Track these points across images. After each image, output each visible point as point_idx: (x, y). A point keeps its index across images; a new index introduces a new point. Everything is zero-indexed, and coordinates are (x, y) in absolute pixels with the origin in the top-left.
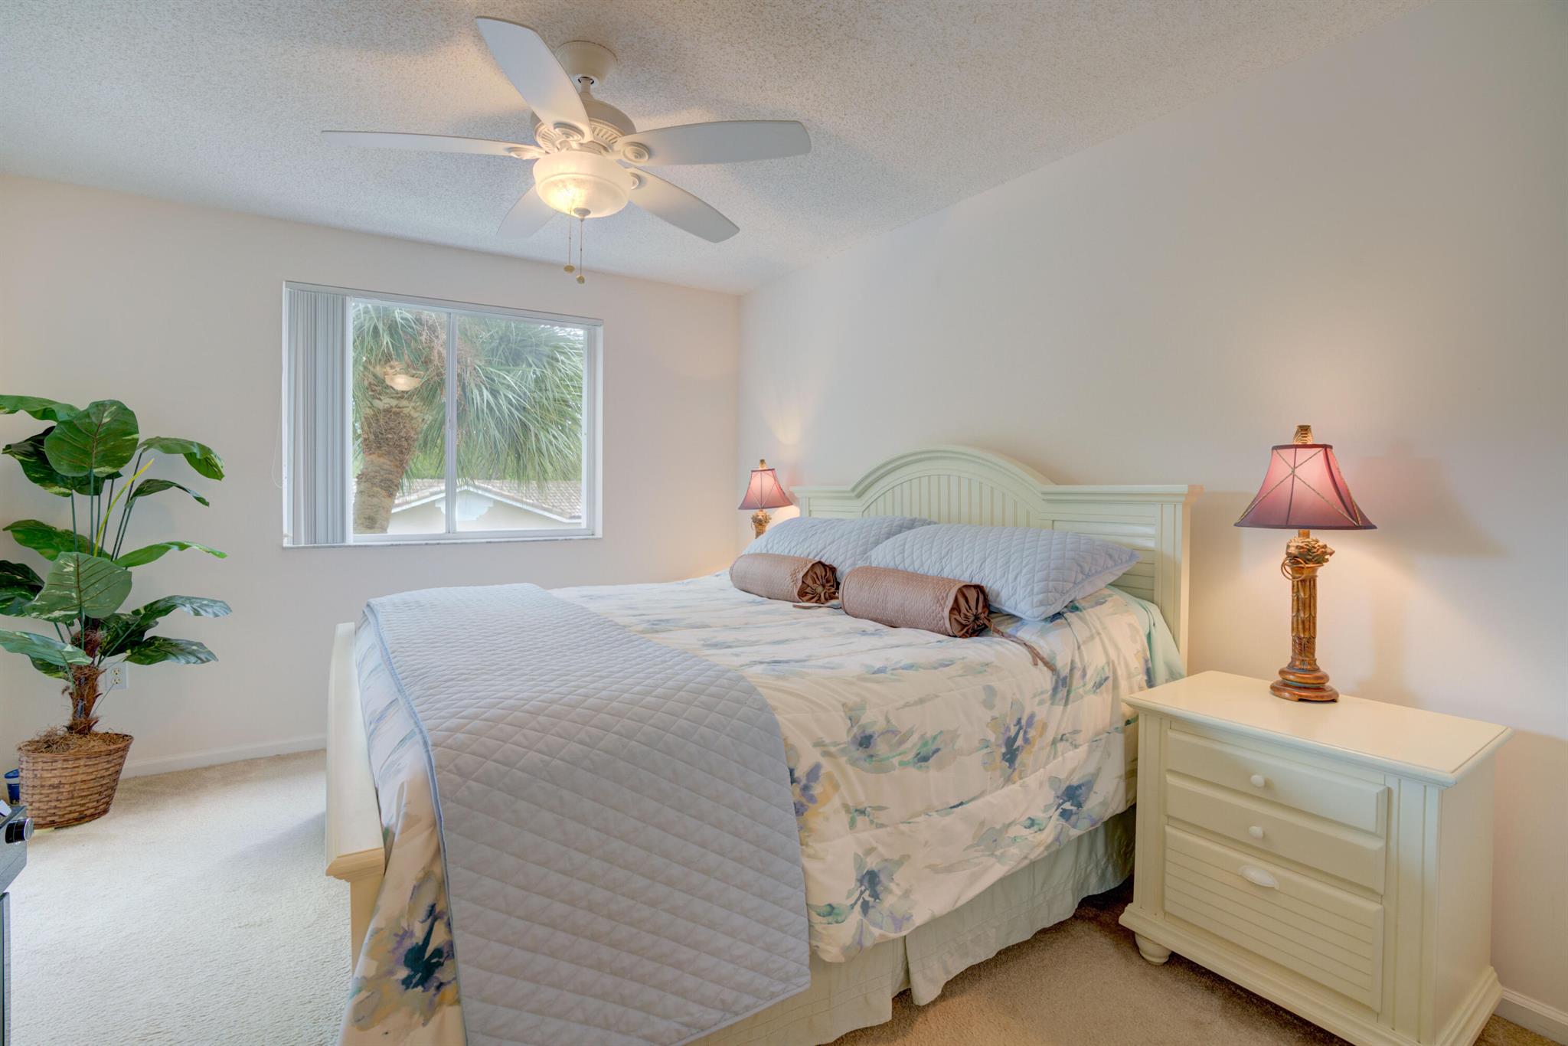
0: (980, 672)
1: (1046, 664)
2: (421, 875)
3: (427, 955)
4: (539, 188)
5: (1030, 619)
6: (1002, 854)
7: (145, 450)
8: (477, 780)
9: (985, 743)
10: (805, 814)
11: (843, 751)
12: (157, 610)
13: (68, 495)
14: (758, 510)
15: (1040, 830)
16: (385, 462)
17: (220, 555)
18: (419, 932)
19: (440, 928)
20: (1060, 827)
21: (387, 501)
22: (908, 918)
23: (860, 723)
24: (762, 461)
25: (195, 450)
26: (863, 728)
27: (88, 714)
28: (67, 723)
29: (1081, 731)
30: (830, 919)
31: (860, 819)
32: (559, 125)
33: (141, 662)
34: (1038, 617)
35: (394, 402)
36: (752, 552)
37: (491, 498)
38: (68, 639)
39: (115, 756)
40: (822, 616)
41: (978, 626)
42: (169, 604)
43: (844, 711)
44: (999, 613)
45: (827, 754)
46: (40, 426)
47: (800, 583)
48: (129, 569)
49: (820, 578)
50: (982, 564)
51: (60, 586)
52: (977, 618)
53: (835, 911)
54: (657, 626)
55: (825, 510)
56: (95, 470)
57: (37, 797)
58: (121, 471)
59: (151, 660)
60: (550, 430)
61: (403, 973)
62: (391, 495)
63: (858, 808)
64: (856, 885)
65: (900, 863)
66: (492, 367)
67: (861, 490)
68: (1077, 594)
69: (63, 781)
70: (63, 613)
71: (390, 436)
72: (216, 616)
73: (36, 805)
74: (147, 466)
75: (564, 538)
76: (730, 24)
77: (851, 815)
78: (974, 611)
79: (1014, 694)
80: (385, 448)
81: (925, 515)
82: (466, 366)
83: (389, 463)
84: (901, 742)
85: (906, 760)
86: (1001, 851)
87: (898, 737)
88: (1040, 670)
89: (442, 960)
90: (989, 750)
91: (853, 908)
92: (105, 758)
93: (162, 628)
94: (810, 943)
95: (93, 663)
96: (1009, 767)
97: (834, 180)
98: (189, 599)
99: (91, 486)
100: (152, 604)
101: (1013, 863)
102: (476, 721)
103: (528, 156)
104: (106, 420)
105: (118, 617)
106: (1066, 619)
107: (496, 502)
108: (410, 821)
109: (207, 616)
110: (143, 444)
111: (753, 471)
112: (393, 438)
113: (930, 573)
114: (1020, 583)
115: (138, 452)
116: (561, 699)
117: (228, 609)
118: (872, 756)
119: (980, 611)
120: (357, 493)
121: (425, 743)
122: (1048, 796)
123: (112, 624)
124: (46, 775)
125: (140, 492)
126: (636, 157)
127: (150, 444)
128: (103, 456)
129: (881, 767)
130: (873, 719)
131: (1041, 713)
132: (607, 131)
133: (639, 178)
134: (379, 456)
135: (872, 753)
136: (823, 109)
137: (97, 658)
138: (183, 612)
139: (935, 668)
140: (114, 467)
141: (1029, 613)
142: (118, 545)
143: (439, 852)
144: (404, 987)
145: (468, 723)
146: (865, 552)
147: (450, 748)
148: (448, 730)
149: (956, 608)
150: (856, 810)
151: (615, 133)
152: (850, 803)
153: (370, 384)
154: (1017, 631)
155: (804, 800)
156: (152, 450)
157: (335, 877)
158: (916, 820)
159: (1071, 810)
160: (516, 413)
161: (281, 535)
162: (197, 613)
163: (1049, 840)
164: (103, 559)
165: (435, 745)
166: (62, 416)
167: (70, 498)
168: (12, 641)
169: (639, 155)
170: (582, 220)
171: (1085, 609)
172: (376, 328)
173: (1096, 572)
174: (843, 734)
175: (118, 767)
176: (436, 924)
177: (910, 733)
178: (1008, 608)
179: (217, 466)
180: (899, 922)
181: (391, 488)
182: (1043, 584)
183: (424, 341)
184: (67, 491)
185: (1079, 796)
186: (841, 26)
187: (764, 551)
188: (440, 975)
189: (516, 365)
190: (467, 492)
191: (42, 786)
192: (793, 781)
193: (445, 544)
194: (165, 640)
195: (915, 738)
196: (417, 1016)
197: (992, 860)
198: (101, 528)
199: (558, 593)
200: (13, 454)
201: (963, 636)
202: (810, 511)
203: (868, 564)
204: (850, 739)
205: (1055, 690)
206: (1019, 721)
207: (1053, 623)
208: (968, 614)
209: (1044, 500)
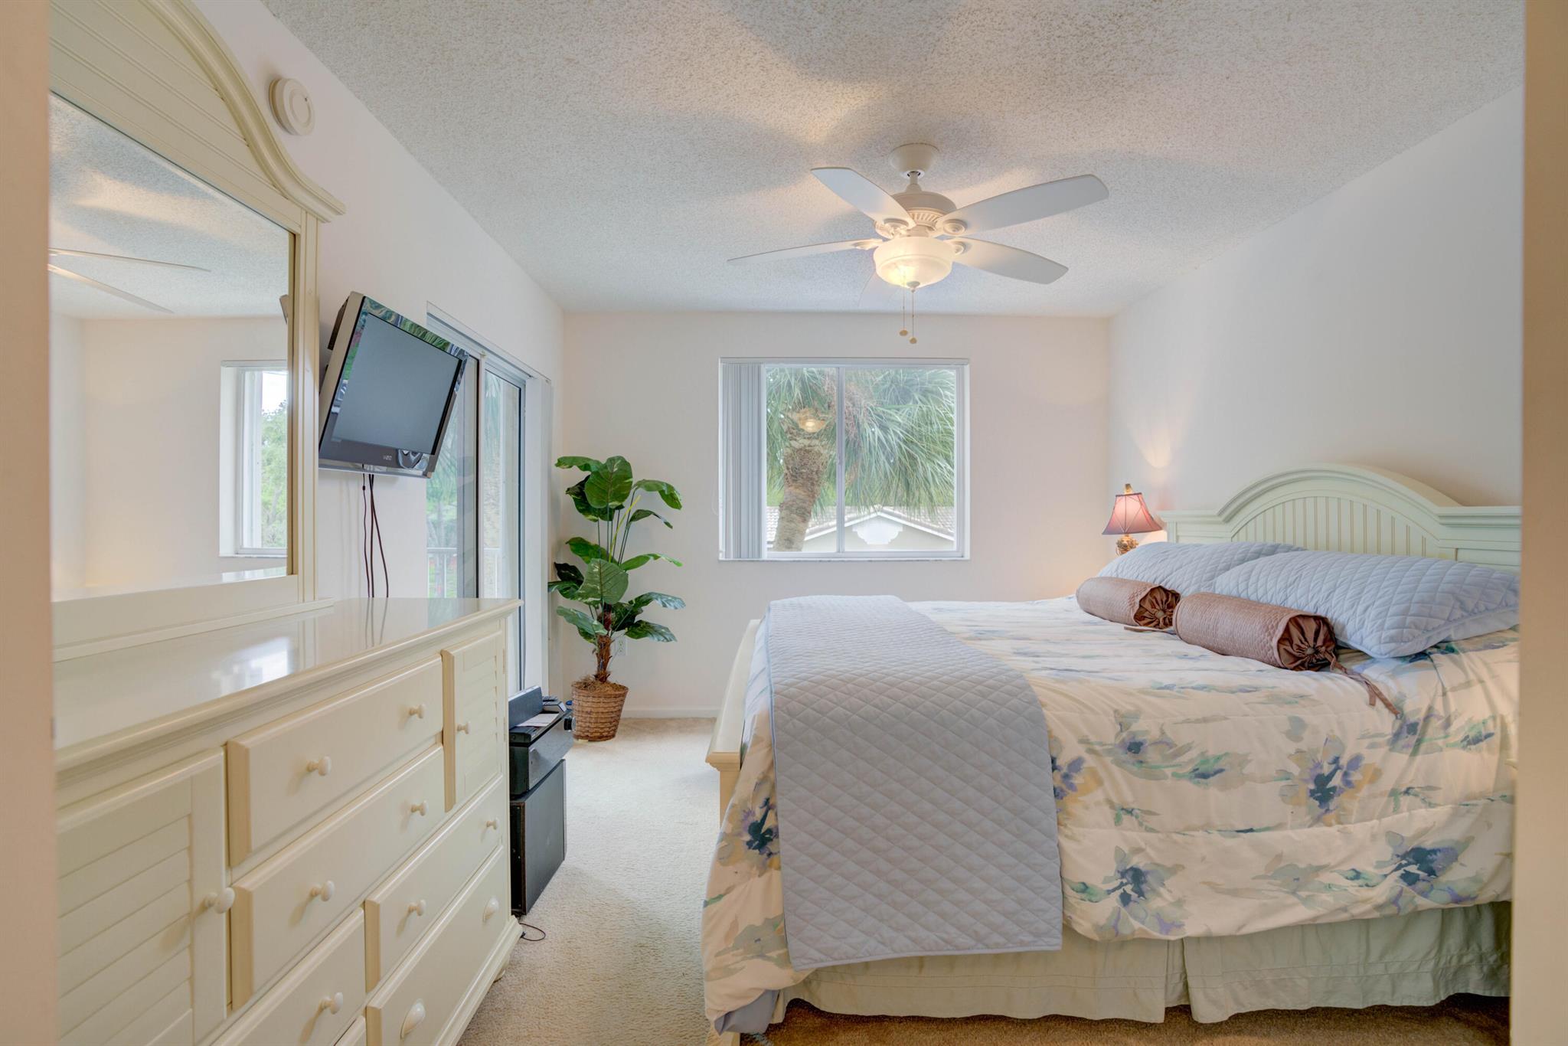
0: (1290, 703)
1: (1388, 705)
2: (761, 776)
3: (763, 831)
4: (879, 271)
5: (1379, 657)
6: (1308, 896)
7: (636, 489)
8: (799, 720)
9: (1286, 775)
10: (1064, 799)
11: (1109, 752)
12: (642, 601)
13: (596, 521)
14: (1123, 535)
15: (1367, 885)
16: (801, 493)
17: (678, 564)
18: (758, 814)
19: (771, 814)
20: (1399, 889)
21: (802, 525)
22: (1180, 926)
23: (1130, 730)
24: (1128, 486)
25: (664, 488)
26: (1134, 734)
27: (605, 669)
28: (595, 673)
29: (1440, 789)
30: (1084, 896)
31: (1126, 818)
32: (888, 220)
33: (632, 637)
34: (1386, 654)
35: (807, 442)
36: (1103, 576)
37: (901, 524)
38: (596, 617)
39: (618, 699)
40: (1155, 640)
41: (1318, 660)
42: (649, 598)
43: (1115, 717)
44: (1347, 648)
45: (1091, 751)
46: (582, 475)
47: (1137, 606)
48: (627, 572)
49: (1160, 602)
50: (1328, 595)
51: (592, 581)
52: (1317, 651)
53: (1088, 890)
54: (980, 636)
55: (1190, 536)
56: (610, 504)
57: (580, 718)
58: (624, 504)
59: (638, 636)
60: (936, 461)
61: (748, 837)
62: (805, 521)
63: (1125, 807)
64: (1115, 875)
65: (1174, 870)
66: (883, 407)
67: (1229, 514)
68: (1453, 634)
69: (593, 710)
70: (593, 599)
71: (804, 471)
72: (676, 608)
73: (580, 723)
74: (637, 500)
75: (934, 559)
76: (1029, 98)
77: (1116, 812)
78: (1312, 643)
79: (1332, 731)
80: (801, 481)
81: (1289, 541)
82: (861, 408)
83: (803, 493)
84: (1176, 755)
85: (1181, 772)
86: (1307, 893)
87: (1171, 751)
88: (1378, 711)
89: (772, 837)
90: (1289, 782)
91: (1109, 894)
92: (613, 700)
93: (646, 615)
94: (1063, 913)
95: (608, 634)
96: (1319, 806)
97: (1178, 197)
98: (659, 595)
99: (607, 514)
100: (640, 597)
101: (1321, 911)
102: (806, 682)
103: (868, 247)
104: (615, 470)
105: (621, 605)
106: (1432, 661)
107: (904, 525)
108: (757, 740)
109: (670, 607)
110: (635, 485)
111: (1117, 496)
112: (806, 472)
113: (1274, 602)
114: (1369, 616)
115: (632, 491)
116: (867, 674)
117: (683, 604)
118: (1141, 762)
119: (1320, 643)
120: (779, 519)
121: (771, 692)
122: (1385, 852)
123: (619, 610)
124: (585, 704)
125: (634, 519)
126: (954, 231)
127: (639, 484)
128: (614, 494)
129: (1152, 774)
130: (1145, 728)
131: (1373, 757)
132: (926, 215)
133: (963, 244)
134: (796, 488)
135: (1141, 759)
136: (1143, 140)
137: (610, 632)
138: (656, 604)
139: (1233, 692)
140: (620, 501)
141: (1375, 649)
142: (621, 557)
143: (772, 765)
144: (747, 847)
145: (799, 683)
146: (1212, 577)
147: (785, 696)
148: (786, 685)
149: (1286, 637)
150: (1123, 809)
151: (936, 214)
152: (1115, 800)
153: (789, 428)
154: (1364, 669)
155: (1064, 787)
156: (640, 489)
157: (711, 764)
158: (1192, 833)
159: (1418, 875)
160: (903, 446)
161: (718, 551)
162: (665, 606)
163: (1381, 900)
164: (613, 564)
165: (776, 693)
166: (594, 468)
167: (597, 523)
168: (569, 615)
169: (957, 229)
170: (913, 291)
171: (1464, 652)
172: (789, 383)
173: (1487, 609)
174: (1110, 734)
175: (620, 708)
176: (769, 812)
177: (1188, 748)
178: (1354, 643)
179: (677, 499)
180: (1166, 926)
181: (804, 515)
182: (1396, 618)
183: (826, 389)
184: (595, 518)
185: (1432, 861)
186: (1136, 69)
187: (1114, 575)
188: (771, 847)
189: (905, 402)
190: (879, 517)
191: (583, 712)
192: (1054, 769)
193: (834, 561)
194: (647, 623)
195: (1193, 754)
196: (755, 868)
197: (1292, 899)
198: (613, 544)
199: (915, 606)
200: (571, 494)
201: (1293, 669)
202: (1178, 537)
203: (1210, 591)
204: (1118, 742)
205: (1397, 736)
206: (1336, 760)
207: (1412, 664)
208: (1303, 646)
209: (1443, 524)
